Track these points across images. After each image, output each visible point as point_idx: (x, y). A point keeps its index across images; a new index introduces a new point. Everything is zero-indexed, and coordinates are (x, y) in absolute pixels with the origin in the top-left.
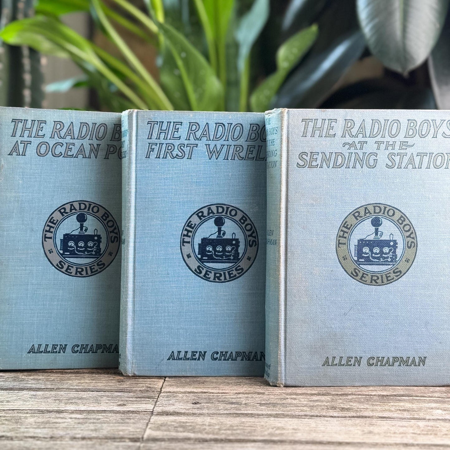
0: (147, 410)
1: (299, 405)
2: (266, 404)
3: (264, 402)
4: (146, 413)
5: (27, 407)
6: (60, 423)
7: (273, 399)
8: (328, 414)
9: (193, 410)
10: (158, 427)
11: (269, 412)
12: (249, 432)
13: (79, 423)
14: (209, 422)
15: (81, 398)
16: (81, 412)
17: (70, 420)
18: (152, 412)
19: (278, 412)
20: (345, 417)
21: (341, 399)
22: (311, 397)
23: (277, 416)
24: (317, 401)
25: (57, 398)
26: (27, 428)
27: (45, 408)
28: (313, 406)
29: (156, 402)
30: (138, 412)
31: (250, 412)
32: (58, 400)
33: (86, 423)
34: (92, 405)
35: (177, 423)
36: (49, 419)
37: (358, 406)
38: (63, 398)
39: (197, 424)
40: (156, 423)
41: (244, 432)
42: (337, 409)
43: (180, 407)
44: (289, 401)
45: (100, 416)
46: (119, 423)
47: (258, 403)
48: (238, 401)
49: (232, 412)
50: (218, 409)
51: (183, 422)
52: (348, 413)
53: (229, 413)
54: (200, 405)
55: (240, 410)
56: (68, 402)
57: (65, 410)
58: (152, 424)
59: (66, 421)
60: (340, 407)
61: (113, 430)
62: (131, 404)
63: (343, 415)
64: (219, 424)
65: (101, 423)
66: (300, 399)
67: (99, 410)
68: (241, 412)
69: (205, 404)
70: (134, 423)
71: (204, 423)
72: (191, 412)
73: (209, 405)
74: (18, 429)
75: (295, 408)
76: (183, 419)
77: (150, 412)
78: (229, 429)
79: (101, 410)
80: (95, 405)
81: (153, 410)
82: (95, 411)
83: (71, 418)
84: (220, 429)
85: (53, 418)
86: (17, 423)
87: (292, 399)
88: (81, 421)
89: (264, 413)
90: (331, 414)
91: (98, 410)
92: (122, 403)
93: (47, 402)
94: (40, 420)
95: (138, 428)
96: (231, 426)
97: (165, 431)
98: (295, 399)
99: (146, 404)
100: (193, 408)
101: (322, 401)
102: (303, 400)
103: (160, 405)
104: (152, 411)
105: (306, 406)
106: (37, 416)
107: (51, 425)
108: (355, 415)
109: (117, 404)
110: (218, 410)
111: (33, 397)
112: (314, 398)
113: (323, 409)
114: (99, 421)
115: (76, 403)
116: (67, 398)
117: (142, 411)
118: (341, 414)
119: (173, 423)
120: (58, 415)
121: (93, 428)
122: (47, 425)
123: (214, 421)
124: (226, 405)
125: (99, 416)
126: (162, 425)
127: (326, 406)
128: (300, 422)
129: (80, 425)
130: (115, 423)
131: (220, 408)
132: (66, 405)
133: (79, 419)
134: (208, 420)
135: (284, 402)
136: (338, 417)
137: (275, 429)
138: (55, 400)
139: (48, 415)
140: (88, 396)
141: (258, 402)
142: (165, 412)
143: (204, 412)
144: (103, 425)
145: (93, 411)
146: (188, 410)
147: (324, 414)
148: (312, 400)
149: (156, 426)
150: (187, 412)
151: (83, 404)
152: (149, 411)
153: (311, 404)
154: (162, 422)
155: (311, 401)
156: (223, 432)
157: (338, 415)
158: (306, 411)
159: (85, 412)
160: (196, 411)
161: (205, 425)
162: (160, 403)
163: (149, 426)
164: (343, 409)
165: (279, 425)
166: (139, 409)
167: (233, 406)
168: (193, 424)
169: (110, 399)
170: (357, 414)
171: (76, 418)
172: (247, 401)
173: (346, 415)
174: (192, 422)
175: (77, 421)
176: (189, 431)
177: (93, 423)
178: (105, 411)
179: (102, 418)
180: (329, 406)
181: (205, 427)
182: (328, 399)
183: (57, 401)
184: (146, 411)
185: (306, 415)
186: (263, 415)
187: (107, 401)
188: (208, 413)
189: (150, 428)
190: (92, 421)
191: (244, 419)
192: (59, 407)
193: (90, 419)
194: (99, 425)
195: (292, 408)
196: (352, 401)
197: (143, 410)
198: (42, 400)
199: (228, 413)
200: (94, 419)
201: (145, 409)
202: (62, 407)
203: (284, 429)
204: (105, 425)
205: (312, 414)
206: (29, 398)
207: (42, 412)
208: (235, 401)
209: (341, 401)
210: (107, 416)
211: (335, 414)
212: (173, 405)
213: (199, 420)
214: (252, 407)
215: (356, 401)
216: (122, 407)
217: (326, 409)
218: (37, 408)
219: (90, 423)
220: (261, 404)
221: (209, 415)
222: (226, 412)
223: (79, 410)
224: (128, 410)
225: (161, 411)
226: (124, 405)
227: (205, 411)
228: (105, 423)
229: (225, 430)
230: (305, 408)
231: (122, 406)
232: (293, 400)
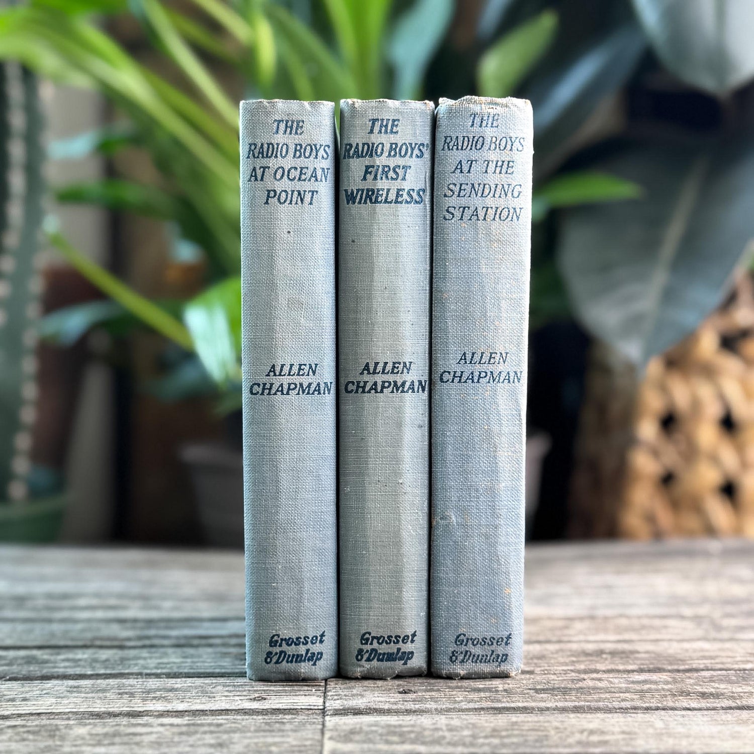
0: (312, 707)
1: (613, 690)
2: (547, 689)
3: (542, 687)
4: (311, 712)
5: (66, 707)
6: (141, 734)
7: (556, 680)
8: (677, 705)
9: (406, 703)
10: (345, 736)
11: (560, 704)
12: (536, 741)
13: (181, 734)
14: (447, 725)
15: (172, 690)
16: (180, 714)
17: (161, 729)
18: (324, 709)
19: (577, 704)
20: (714, 709)
21: (690, 678)
22: (630, 676)
23: (577, 710)
24: (645, 682)
25: (123, 691)
26: (76, 746)
27: (103, 709)
28: (642, 691)
29: (325, 693)
30: (294, 712)
31: (520, 705)
32: (126, 693)
33: (196, 732)
34: (198, 701)
35: (383, 727)
36: (117, 728)
37: (731, 688)
38: (136, 690)
39: (425, 729)
40: (338, 728)
41: (526, 741)
42: (691, 695)
43: (378, 699)
44: (591, 683)
45: (220, 719)
46: (264, 731)
47: (530, 689)
48: (489, 685)
49: (485, 704)
50: (456, 700)
51: (395, 726)
52: (717, 701)
53: (480, 707)
54: (415, 695)
55: (500, 701)
56: (148, 697)
57: (146, 711)
58: (331, 730)
59: (155, 730)
60: (696, 690)
61: (256, 744)
62: (277, 697)
63: (708, 705)
64: (467, 728)
65: (226, 732)
66: (610, 679)
67: (214, 708)
68: (503, 705)
69: (424, 694)
70: (295, 731)
71: (438, 726)
72: (403, 707)
73: (433, 693)
74: (58, 748)
75: (607, 695)
76: (392, 720)
77: (318, 709)
78: (492, 736)
79: (220, 709)
80: (204, 700)
81: (324, 706)
82: (206, 712)
83: (162, 725)
84: (474, 736)
85: (125, 726)
86: (52, 736)
87: (593, 679)
88: (184, 729)
89: (549, 705)
90: (685, 705)
91: (211, 709)
92: (257, 695)
93: (106, 697)
94: (100, 730)
95: (307, 739)
96: (494, 730)
97: (364, 742)
98: (600, 680)
99: (305, 695)
100: (403, 701)
101: (656, 683)
102: (616, 681)
103: (336, 697)
104: (322, 707)
105: (627, 691)
106: (90, 724)
107: (126, 739)
108: (734, 705)
109: (248, 697)
110: (455, 702)
111: (75, 690)
112: (637, 677)
113: (666, 696)
114: (221, 728)
115: (164, 698)
116: (144, 690)
117: (301, 709)
118: (703, 704)
119: (374, 728)
120: (133, 721)
121: (212, 741)
122: (117, 740)
123: (456, 722)
124: (467, 693)
125: (218, 719)
126: (352, 732)
127: (668, 690)
128: (630, 719)
129: (184, 738)
130: (256, 731)
131: (457, 699)
132: (145, 703)
133: (178, 725)
134: (442, 720)
135: (580, 684)
136: (700, 709)
137: (585, 734)
138: (119, 694)
139: (111, 721)
140: (186, 685)
141: (530, 687)
142: (348, 709)
143: (428, 706)
144: (232, 735)
145: (203, 712)
146: (395, 703)
147: (671, 704)
148: (634, 680)
149: (342, 734)
150: (395, 707)
151: (178, 699)
152: (316, 708)
153: (638, 687)
154: (351, 727)
155: (633, 682)
156: (481, 741)
157: (699, 705)
158: (632, 700)
159: (187, 713)
160: (413, 706)
161: (441, 729)
162: (334, 693)
163: (328, 735)
164: (703, 695)
165: (591, 726)
166: (295, 704)
167: (482, 694)
168: (416, 729)
169: (231, 688)
170: (737, 703)
171: (172, 725)
172: (507, 686)
173: (715, 705)
174: (413, 726)
175: (175, 730)
176: (413, 742)
177: (211, 732)
178: (227, 711)
179: (226, 724)
180: (674, 691)
181: (441, 733)
182: (665, 677)
183: (126, 695)
184: (311, 709)
185: (635, 708)
186: (548, 709)
187: (226, 694)
188: (436, 709)
189: (331, 738)
190: (206, 728)
191: (514, 718)
192: (132, 705)
193: (202, 725)
194: (225, 737)
195: (603, 696)
196: (714, 681)
197: (303, 707)
198: (93, 695)
199: (476, 707)
200: (210, 725)
201: (308, 704)
202: (138, 705)
203: (603, 733)
204: (236, 736)
205: (647, 705)
206: (66, 693)
207: (99, 715)
208: (483, 686)
209: (692, 681)
210: (234, 719)
211: (694, 705)
212: (362, 696)
213: (425, 721)
214: (520, 696)
215: (722, 680)
216: (259, 702)
217: (669, 695)
218: (87, 710)
219: (205, 733)
220: (537, 691)
221: (439, 712)
222: (471, 705)
223: (175, 710)
224: (274, 707)
225: (341, 708)
226: (262, 698)
227: (432, 705)
228: (234, 732)
229: (486, 737)
230: (627, 695)
231: (259, 700)
232: (597, 682)
